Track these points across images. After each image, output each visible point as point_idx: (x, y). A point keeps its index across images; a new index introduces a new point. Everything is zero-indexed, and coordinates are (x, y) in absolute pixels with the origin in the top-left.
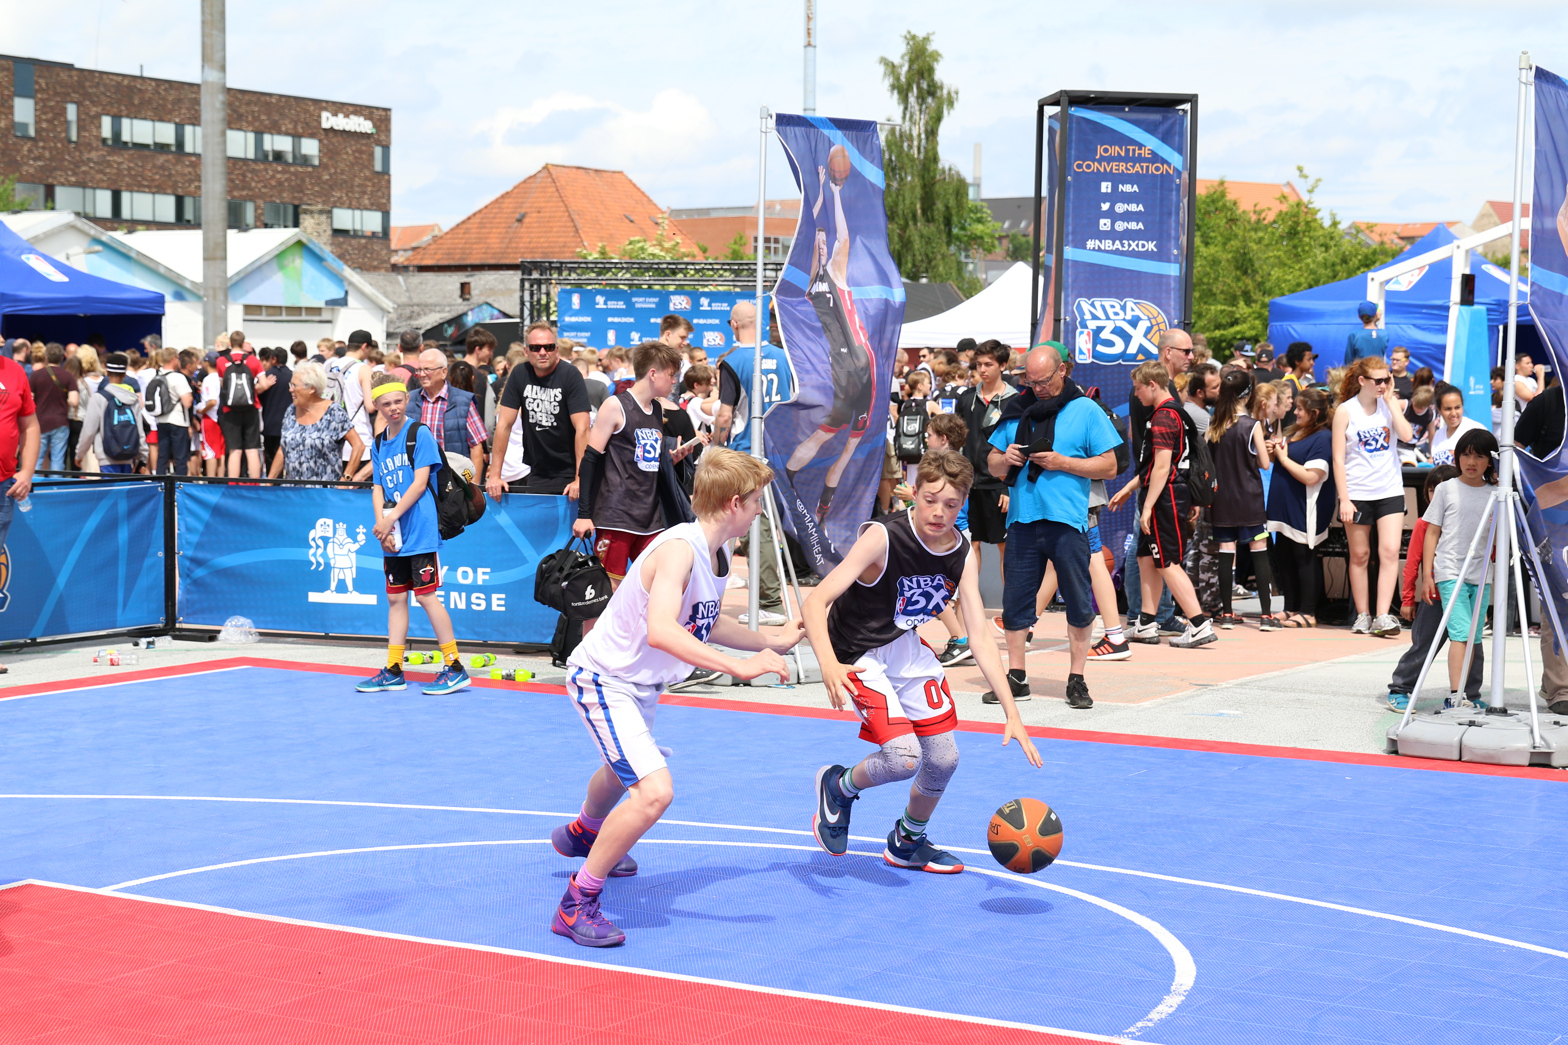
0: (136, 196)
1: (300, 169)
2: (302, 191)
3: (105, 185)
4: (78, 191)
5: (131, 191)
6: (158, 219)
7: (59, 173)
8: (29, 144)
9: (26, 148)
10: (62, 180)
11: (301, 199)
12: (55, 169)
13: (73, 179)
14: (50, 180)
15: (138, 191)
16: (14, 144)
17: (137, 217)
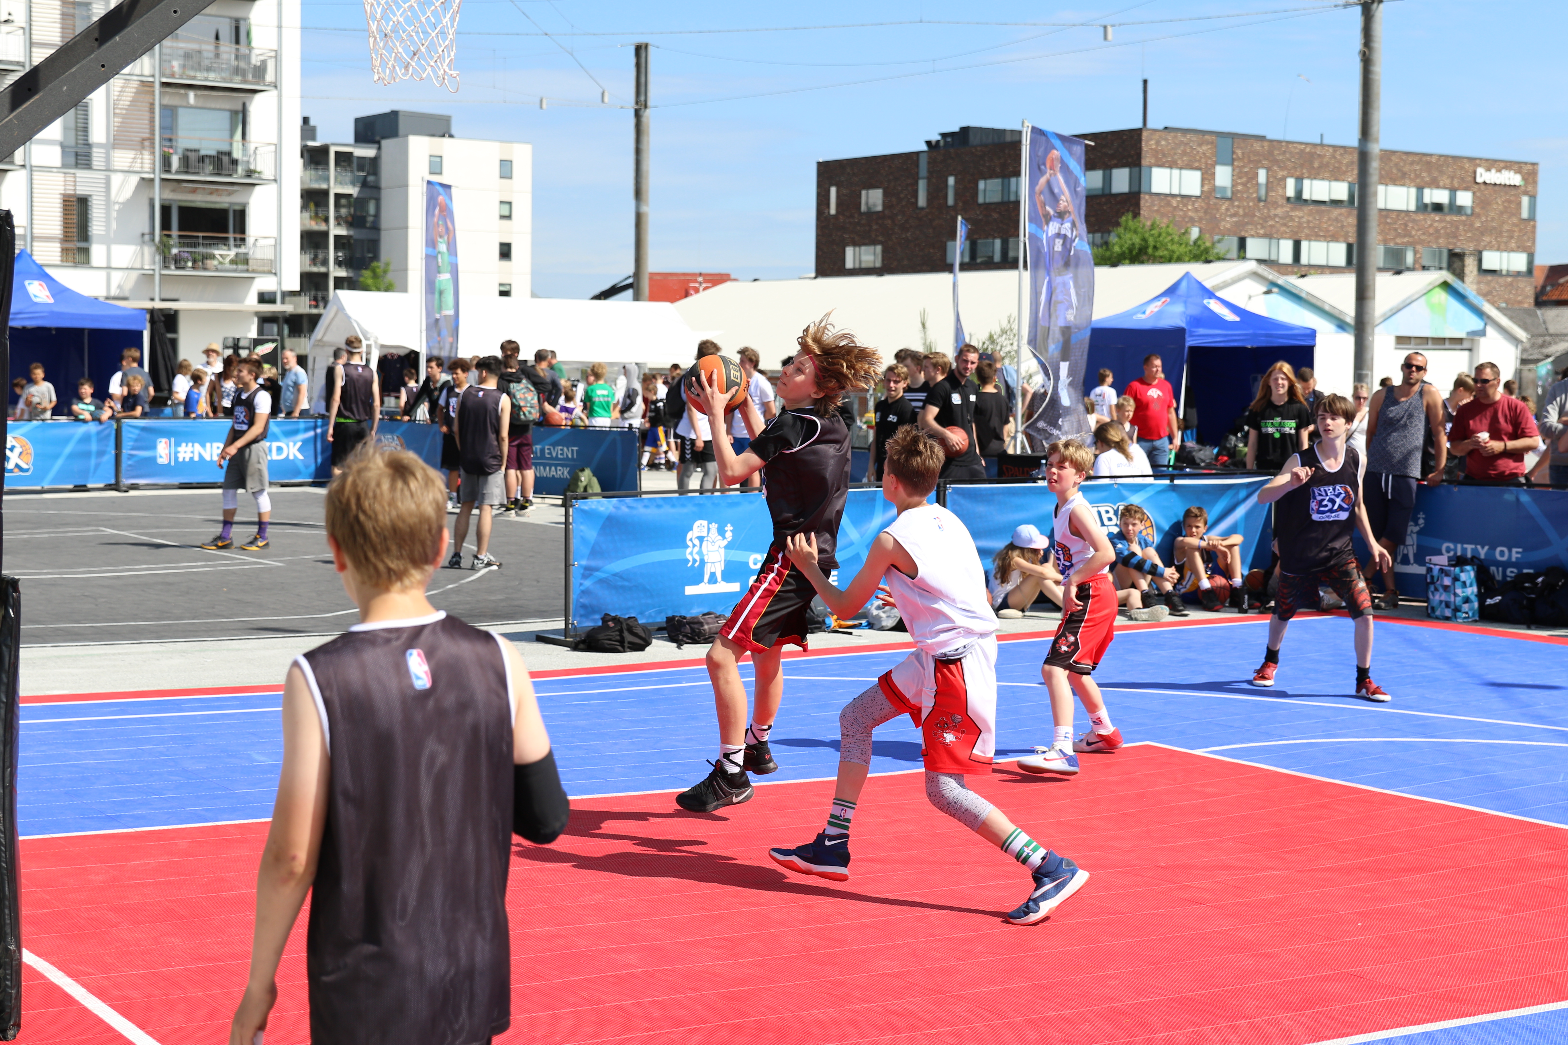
0: (1314, 244)
1: (1455, 218)
2: (1455, 237)
3: (1287, 236)
4: (1265, 242)
5: (1310, 240)
6: (1331, 263)
7: (1250, 227)
8: (1227, 203)
9: (1224, 207)
10: (1252, 233)
11: (1455, 244)
12: (1247, 223)
13: (1262, 232)
14: (1243, 234)
15: (1316, 240)
16: (1215, 204)
17: (1313, 262)
